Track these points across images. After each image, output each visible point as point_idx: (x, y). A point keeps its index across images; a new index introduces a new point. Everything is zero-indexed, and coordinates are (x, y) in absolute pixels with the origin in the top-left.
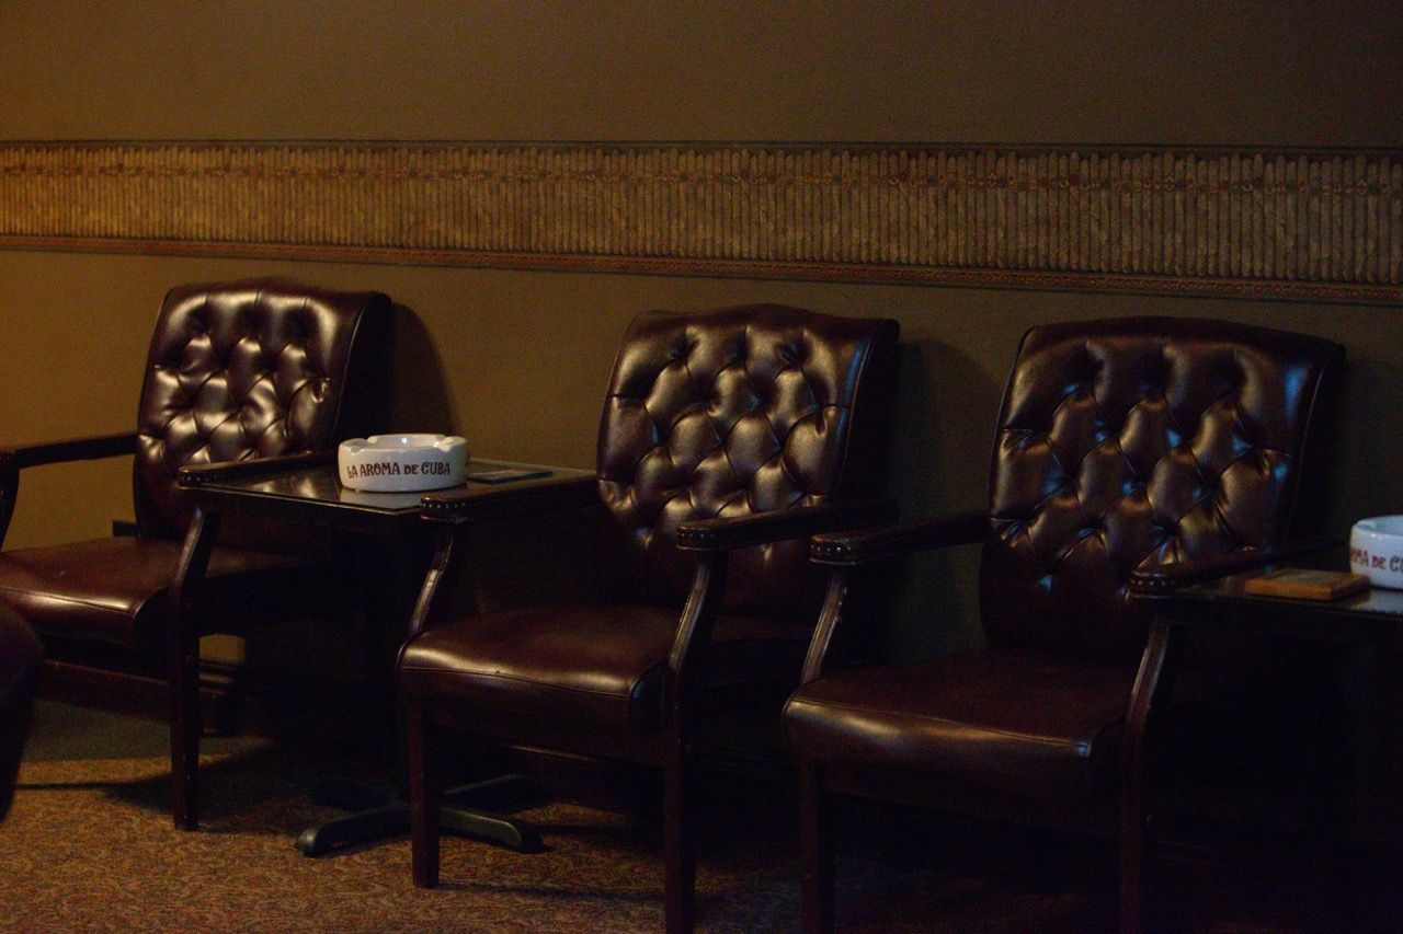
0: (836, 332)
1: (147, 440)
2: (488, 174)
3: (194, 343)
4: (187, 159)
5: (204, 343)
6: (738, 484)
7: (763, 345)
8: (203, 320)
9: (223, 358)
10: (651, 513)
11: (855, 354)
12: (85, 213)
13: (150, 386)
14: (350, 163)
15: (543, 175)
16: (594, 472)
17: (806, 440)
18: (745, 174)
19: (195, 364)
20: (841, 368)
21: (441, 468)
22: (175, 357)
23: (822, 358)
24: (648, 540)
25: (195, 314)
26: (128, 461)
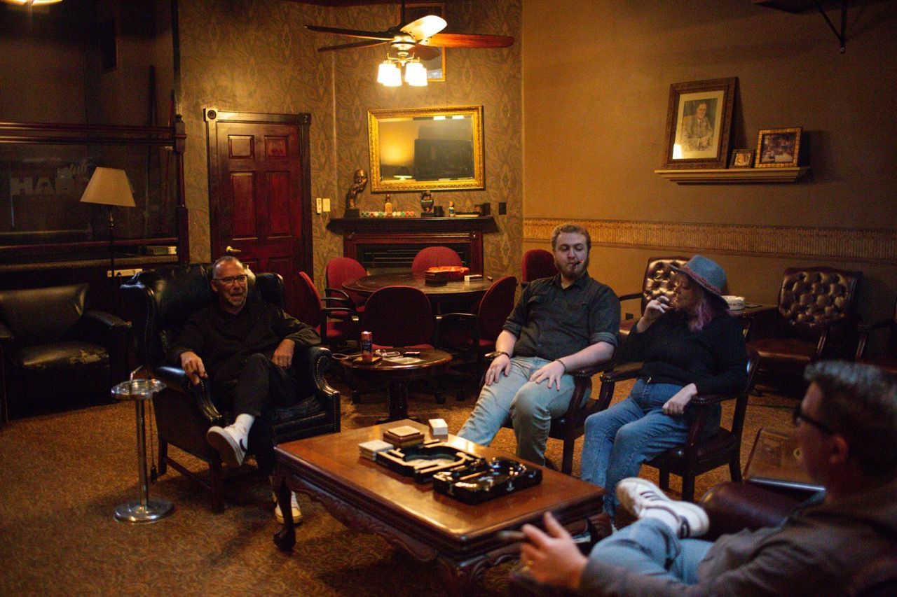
0: (845, 274)
1: (645, 295)
2: (742, 233)
3: (658, 271)
4: (651, 226)
5: (661, 272)
6: (820, 310)
7: (824, 277)
8: (660, 266)
9: (666, 275)
10: (794, 316)
11: (853, 281)
12: (620, 237)
13: (645, 282)
14: (701, 228)
15: (758, 233)
16: (776, 306)
17: (838, 301)
18: (818, 235)
19: (659, 276)
20: (849, 284)
21: (741, 305)
22: (653, 274)
23: (842, 281)
24: (794, 323)
25: (657, 264)
26: (640, 299)
